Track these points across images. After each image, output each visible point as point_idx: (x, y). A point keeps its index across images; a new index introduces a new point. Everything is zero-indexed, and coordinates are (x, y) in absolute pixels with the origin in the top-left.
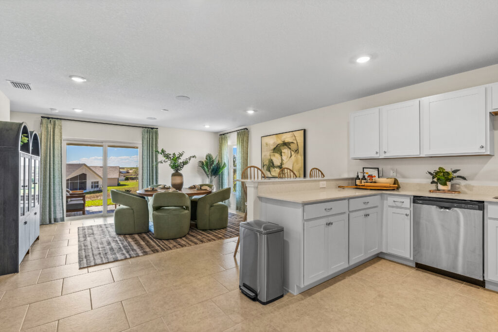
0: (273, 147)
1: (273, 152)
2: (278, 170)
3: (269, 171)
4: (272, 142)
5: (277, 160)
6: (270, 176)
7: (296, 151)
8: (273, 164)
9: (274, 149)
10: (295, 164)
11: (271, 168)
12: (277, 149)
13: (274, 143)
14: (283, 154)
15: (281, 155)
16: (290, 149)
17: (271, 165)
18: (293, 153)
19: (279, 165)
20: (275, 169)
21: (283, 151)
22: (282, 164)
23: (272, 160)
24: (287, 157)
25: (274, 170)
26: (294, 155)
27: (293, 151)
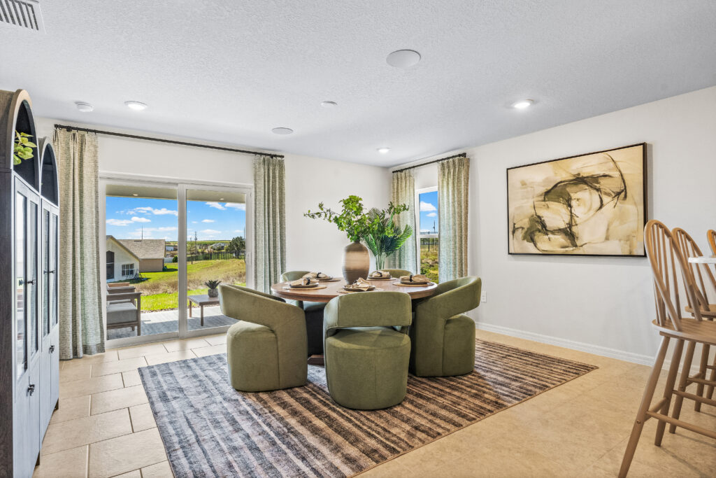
0: (544, 190)
1: (544, 200)
2: (560, 239)
3: (532, 240)
4: (542, 178)
5: (555, 216)
6: (535, 251)
7: (618, 194)
8: (544, 226)
9: (547, 193)
10: (616, 223)
11: (537, 233)
12: (557, 193)
13: (547, 180)
14: (574, 203)
15: (570, 206)
16: (598, 190)
17: (537, 227)
18: (606, 199)
19: (563, 226)
20: (551, 236)
21: (573, 196)
22: (570, 225)
23: (539, 217)
24: (589, 210)
25: (546, 237)
26: (612, 204)
27: (606, 194)
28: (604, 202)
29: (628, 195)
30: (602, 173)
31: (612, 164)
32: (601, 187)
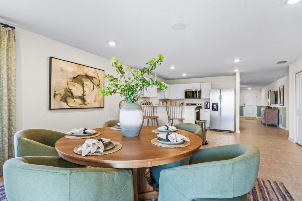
0: (73, 76)
1: (73, 82)
2: (79, 101)
3: (66, 101)
4: (72, 70)
5: (77, 90)
6: (67, 107)
7: (98, 85)
8: (72, 94)
9: (74, 78)
10: (97, 96)
11: (69, 98)
12: (77, 79)
14: (85, 86)
15: (83, 86)
16: (93, 82)
17: (68, 95)
18: (95, 87)
19: (80, 95)
20: (75, 99)
21: (85, 83)
22: (83, 95)
23: (70, 89)
24: (90, 89)
25: (73, 100)
26: (96, 89)
27: (95, 84)
28: (94, 88)
29: (101, 86)
30: (94, 76)
31: (97, 74)
32: (94, 82)
